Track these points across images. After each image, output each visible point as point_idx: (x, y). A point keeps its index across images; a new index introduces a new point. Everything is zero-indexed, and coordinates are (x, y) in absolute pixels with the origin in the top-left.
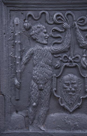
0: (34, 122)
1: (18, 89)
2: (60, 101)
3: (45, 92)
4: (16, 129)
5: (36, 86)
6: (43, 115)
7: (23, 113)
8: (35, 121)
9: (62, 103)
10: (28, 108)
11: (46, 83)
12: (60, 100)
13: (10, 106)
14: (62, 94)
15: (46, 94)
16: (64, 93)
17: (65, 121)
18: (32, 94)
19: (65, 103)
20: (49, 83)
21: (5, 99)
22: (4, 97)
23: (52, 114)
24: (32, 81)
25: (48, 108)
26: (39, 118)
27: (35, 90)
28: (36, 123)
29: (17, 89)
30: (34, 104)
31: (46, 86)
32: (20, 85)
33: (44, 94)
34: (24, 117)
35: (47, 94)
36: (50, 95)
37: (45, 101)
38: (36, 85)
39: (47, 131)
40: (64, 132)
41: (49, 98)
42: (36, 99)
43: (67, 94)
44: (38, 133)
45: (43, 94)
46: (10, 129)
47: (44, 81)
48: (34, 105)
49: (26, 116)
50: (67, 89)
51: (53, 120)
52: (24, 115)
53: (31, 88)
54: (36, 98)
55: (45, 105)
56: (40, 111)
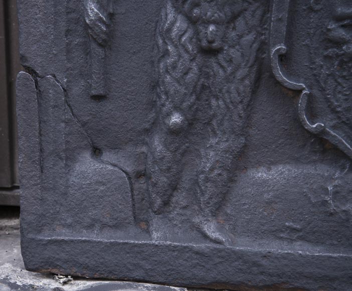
0: (174, 199)
1: (100, 45)
2: (304, 105)
3: (230, 61)
4: (90, 227)
5: (185, 32)
6: (216, 172)
7: (122, 160)
8: (180, 198)
9: (313, 117)
10: (147, 139)
11: (234, 18)
12: (302, 103)
13: (63, 125)
14: (315, 75)
15: (233, 73)
16: (328, 69)
17: (325, 203)
18: (167, 72)
19: (332, 120)
20: (253, 16)
21: (40, 93)
22: (36, 82)
23: (262, 169)
24: (169, 6)
25: (242, 140)
26: (196, 182)
27: (182, 51)
28: (184, 208)
29: (94, 45)
30: (176, 119)
31: (233, 34)
32: (107, 26)
33: (225, 71)
34: (129, 178)
35: (240, 74)
36: (253, 76)
37: (228, 108)
38: (185, 26)
39: (233, 243)
40: (317, 251)
41: (248, 89)
42: (185, 94)
43: (345, 74)
44: (191, 249)
45: (221, 71)
46: (63, 226)
47: (227, 9)
48: (176, 124)
49: (140, 175)
50: (344, 48)
51: (265, 196)
52: (128, 169)
53: (161, 41)
54: (183, 91)
55: (226, 123)
56: (203, 153)
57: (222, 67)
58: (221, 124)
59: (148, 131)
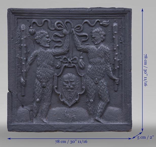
0: (38, 115)
1: (24, 86)
3: (48, 89)
4: (21, 121)
5: (39, 84)
6: (46, 109)
7: (28, 108)
8: (39, 115)
9: (62, 98)
11: (48, 81)
12: (60, 96)
13: (16, 101)
14: (62, 91)
15: (48, 91)
16: (64, 90)
17: (65, 114)
18: (36, 91)
19: (65, 99)
20: (51, 81)
21: (12, 96)
22: (11, 93)
23: (54, 108)
24: (36, 79)
25: (50, 103)
26: (42, 111)
27: (39, 87)
28: (40, 116)
29: (22, 86)
30: (38, 100)
31: (48, 84)
32: (25, 83)
34: (29, 111)
36: (51, 92)
37: (47, 97)
38: (39, 83)
39: (49, 123)
40: (63, 123)
41: (51, 94)
43: (67, 91)
44: (41, 125)
45: (46, 91)
46: (16, 122)
47: (47, 80)
49: (31, 110)
50: (66, 87)
51: (54, 113)
52: (29, 109)
53: (35, 85)
54: (39, 94)
55: (47, 100)
56: (43, 106)
57: (46, 90)
58: (46, 100)
59: (33, 102)
